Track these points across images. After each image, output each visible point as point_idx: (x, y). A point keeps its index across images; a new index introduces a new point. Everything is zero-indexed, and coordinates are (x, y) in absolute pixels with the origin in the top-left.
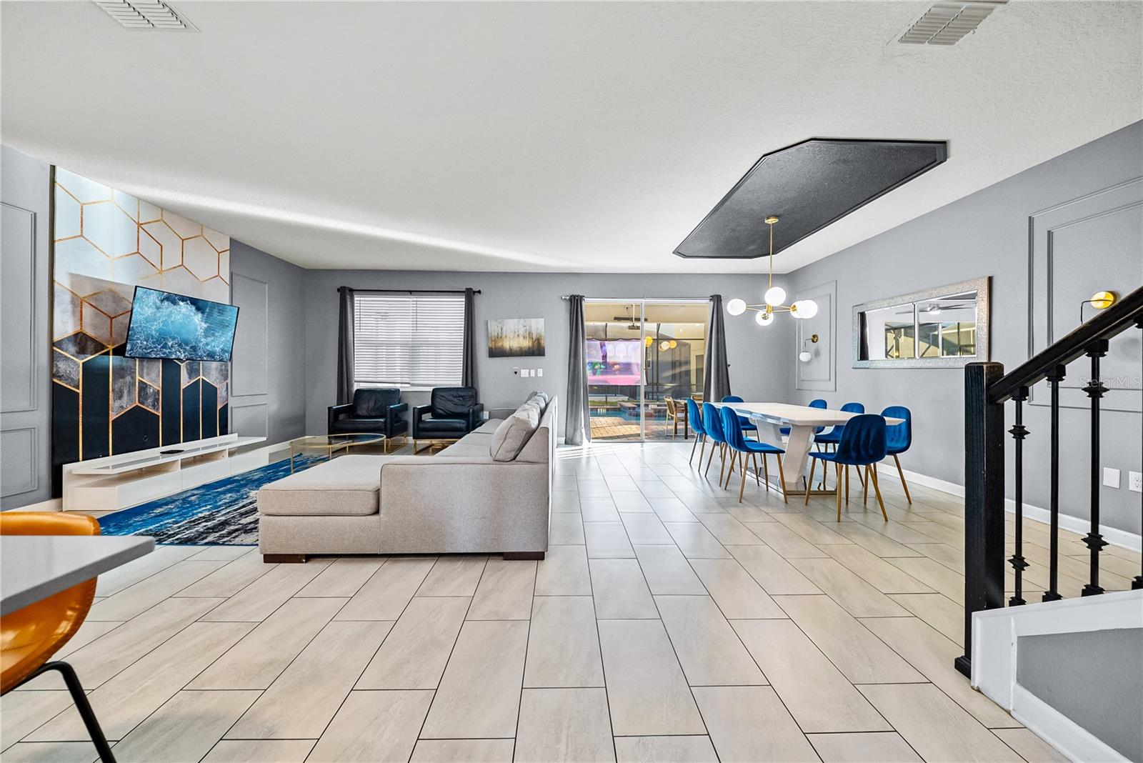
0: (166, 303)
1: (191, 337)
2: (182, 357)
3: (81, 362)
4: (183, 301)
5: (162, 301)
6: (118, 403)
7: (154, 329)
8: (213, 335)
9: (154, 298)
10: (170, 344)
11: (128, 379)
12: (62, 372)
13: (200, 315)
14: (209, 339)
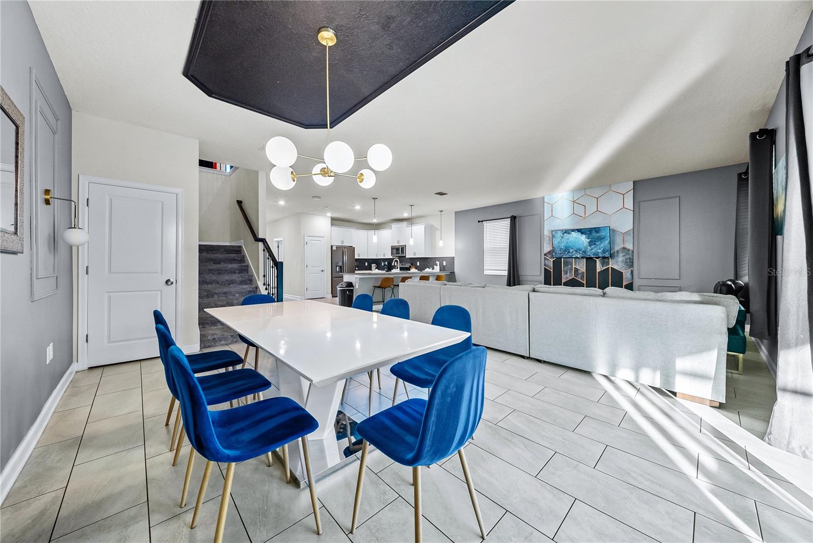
0: (565, 234)
1: (581, 247)
2: (579, 256)
3: (552, 260)
4: (573, 231)
5: (563, 234)
6: (565, 276)
7: (563, 246)
8: (595, 244)
9: (560, 234)
10: (571, 251)
11: (570, 266)
12: (546, 264)
13: (584, 236)
14: (593, 247)
